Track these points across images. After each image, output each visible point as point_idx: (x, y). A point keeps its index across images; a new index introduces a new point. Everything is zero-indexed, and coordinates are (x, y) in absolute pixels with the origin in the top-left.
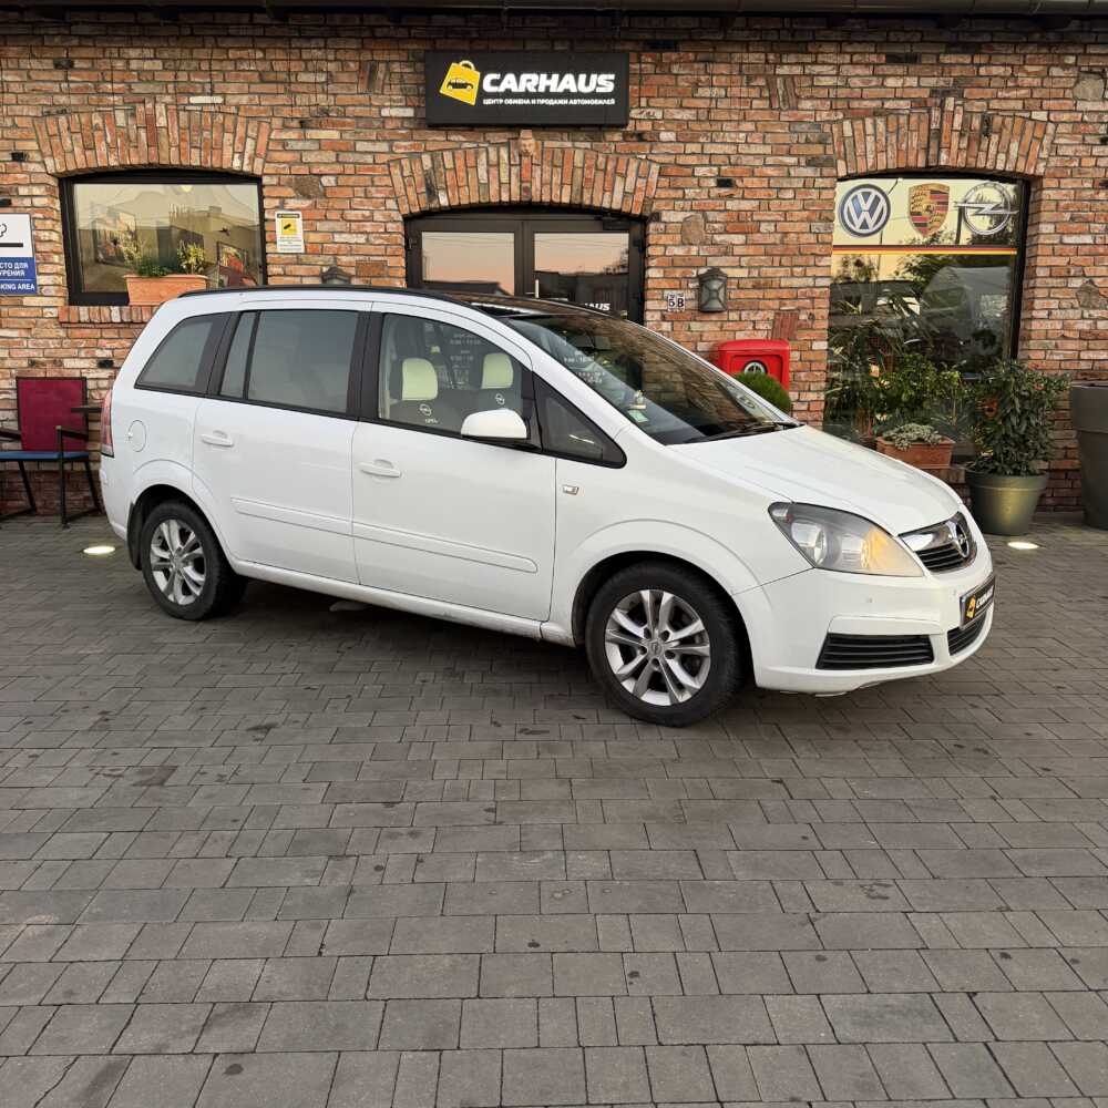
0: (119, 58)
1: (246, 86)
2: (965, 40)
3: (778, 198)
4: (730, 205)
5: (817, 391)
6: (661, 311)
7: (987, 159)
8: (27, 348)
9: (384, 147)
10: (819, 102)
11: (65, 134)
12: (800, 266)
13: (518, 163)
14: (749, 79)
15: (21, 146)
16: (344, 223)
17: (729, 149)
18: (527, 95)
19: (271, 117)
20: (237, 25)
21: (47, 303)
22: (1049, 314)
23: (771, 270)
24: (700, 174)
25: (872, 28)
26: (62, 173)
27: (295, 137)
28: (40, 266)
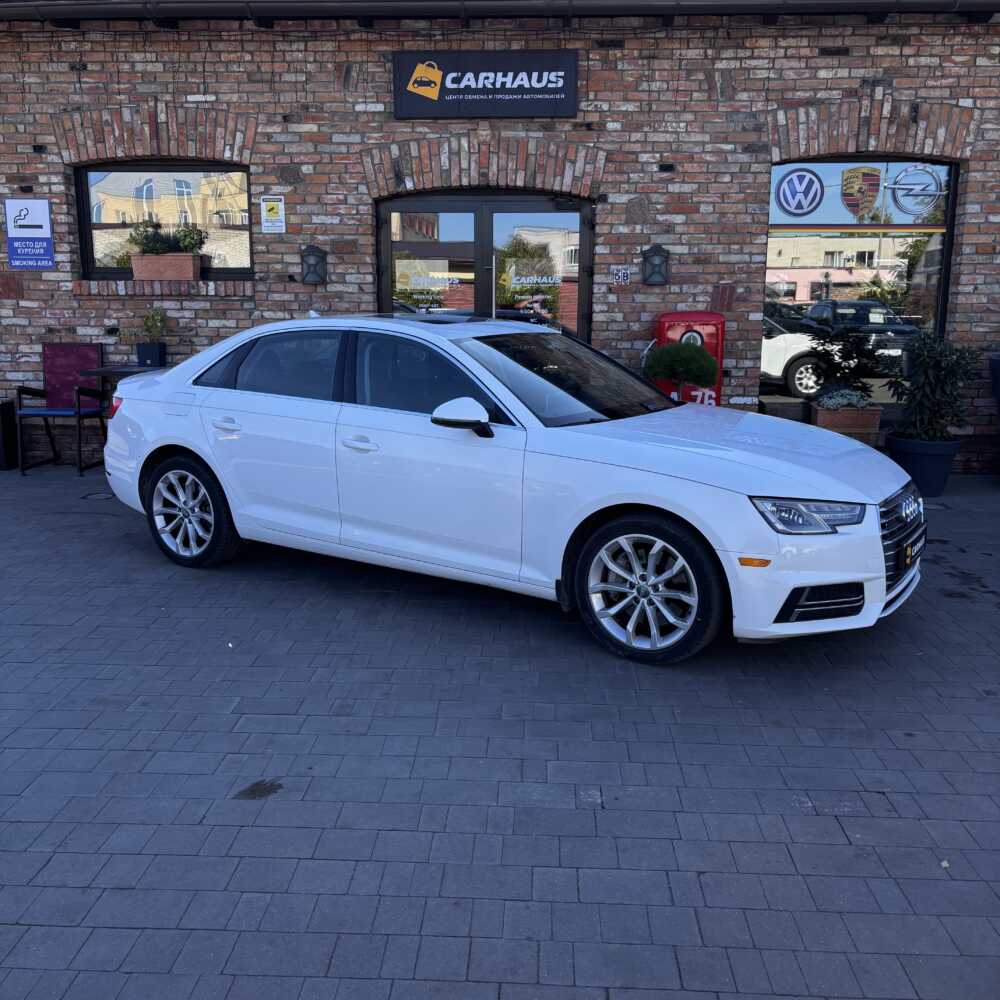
0: (127, 61)
1: (236, 85)
2: (895, 33)
3: (715, 182)
4: (672, 188)
6: (608, 284)
7: (915, 144)
8: (45, 317)
9: (357, 138)
10: (755, 94)
11: (79, 129)
12: (737, 244)
13: (476, 150)
15: (41, 140)
16: (321, 206)
17: (669, 138)
18: (485, 90)
19: (258, 114)
20: (228, 31)
21: (63, 278)
22: (976, 288)
23: (710, 247)
24: (644, 160)
25: (807, 23)
26: (77, 163)
27: (279, 130)
28: (57, 246)
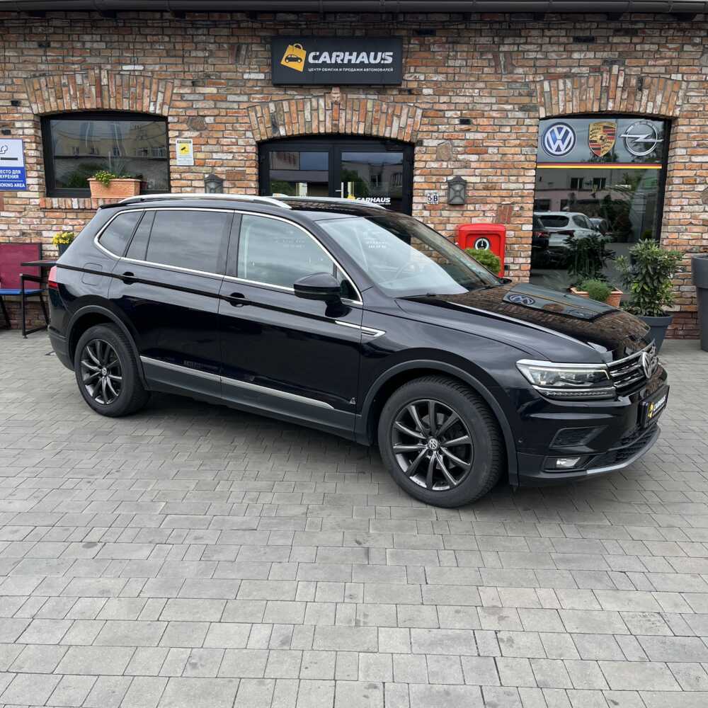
0: (79, 41)
1: (158, 58)
2: (627, 27)
3: (499, 132)
4: (469, 136)
5: (526, 257)
6: (423, 203)
7: (640, 106)
8: (19, 224)
9: (245, 98)
10: (528, 69)
11: (44, 88)
12: (514, 176)
13: (330, 108)
15: (17, 96)
16: (219, 146)
17: (467, 100)
18: (336, 65)
19: (173, 79)
20: (153, 20)
21: (33, 193)
22: (682, 209)
23: (495, 178)
24: (449, 116)
25: (564, 20)
26: (42, 114)
27: (189, 92)
28: (28, 172)
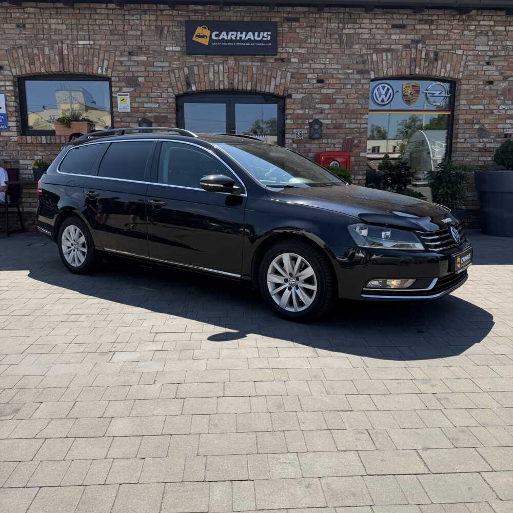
0: (46, 24)
1: (104, 36)
2: (426, 18)
3: (344, 88)
4: (323, 91)
5: (363, 175)
6: (292, 139)
7: (437, 71)
8: (3, 155)
9: (166, 64)
11: (21, 57)
12: (354, 119)
13: (227, 71)
14: (331, 35)
15: (1, 63)
16: (148, 98)
17: (322, 66)
18: (231, 41)
19: (115, 51)
20: (100, 9)
21: (13, 134)
23: (341, 120)
24: (309, 77)
25: (386, 12)
26: (19, 75)
27: (126, 59)
28: (9, 118)
